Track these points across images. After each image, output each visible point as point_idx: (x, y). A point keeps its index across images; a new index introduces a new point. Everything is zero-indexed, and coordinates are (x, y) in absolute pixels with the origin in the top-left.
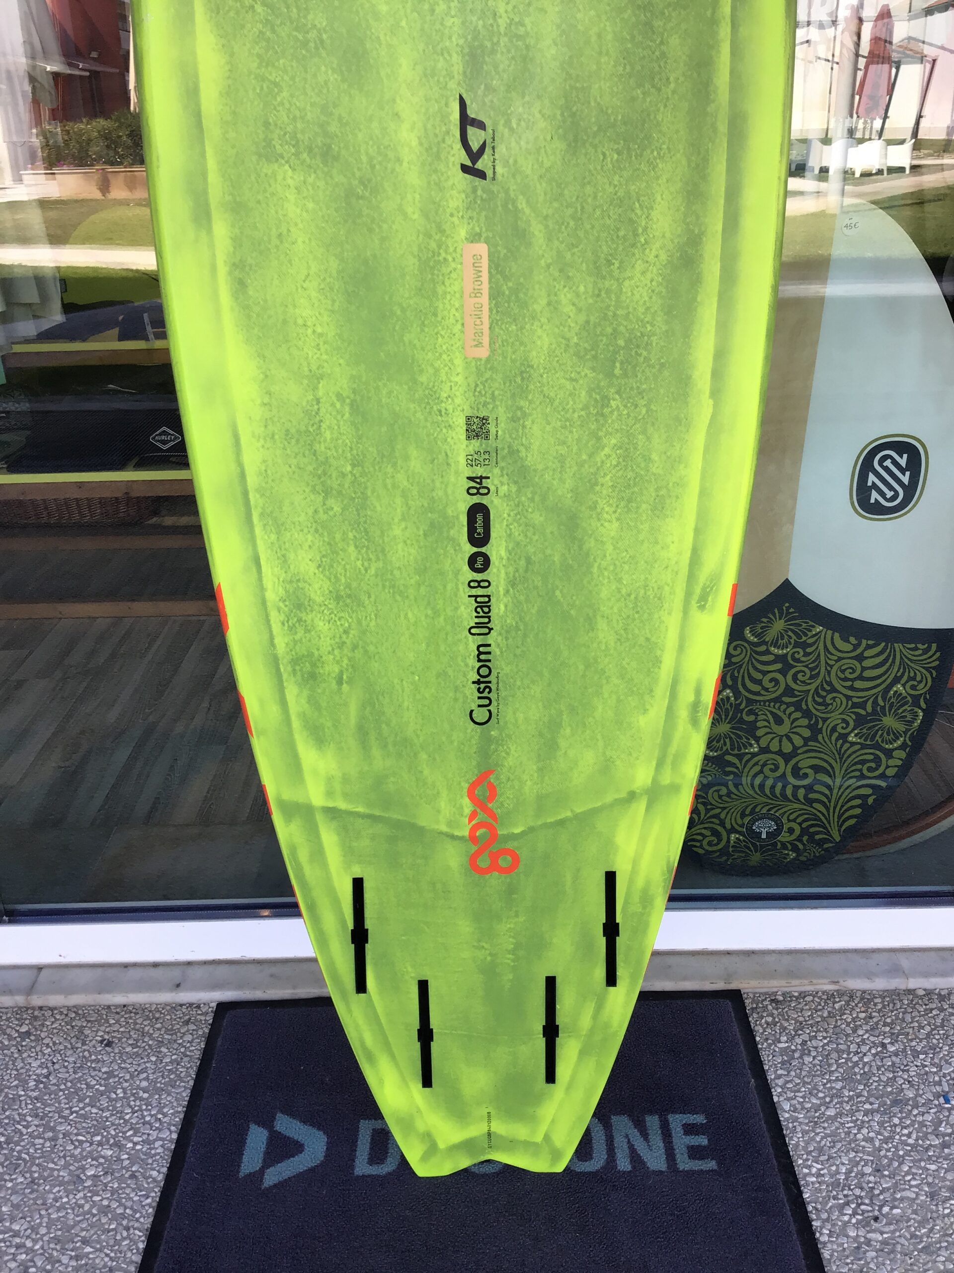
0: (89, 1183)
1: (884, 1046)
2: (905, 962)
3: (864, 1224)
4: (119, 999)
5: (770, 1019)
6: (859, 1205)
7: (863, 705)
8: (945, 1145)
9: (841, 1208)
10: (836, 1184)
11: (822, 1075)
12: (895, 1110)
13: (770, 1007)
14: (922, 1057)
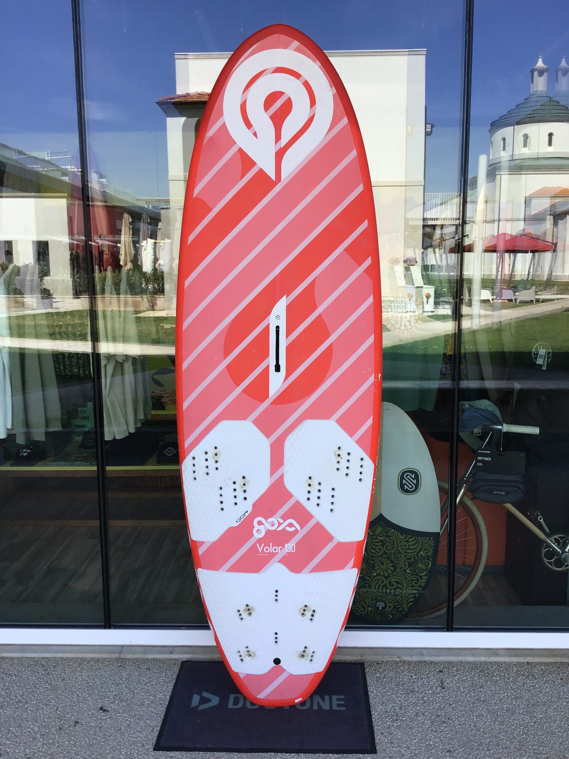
0: (146, 705)
1: (412, 676)
2: (424, 652)
3: (393, 721)
4: (151, 656)
5: (375, 668)
6: (392, 717)
7: (410, 559)
8: (424, 703)
9: (386, 717)
10: (386, 712)
11: (389, 684)
12: (410, 693)
13: (376, 665)
14: (424, 679)
